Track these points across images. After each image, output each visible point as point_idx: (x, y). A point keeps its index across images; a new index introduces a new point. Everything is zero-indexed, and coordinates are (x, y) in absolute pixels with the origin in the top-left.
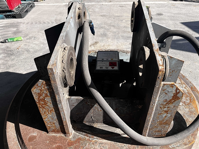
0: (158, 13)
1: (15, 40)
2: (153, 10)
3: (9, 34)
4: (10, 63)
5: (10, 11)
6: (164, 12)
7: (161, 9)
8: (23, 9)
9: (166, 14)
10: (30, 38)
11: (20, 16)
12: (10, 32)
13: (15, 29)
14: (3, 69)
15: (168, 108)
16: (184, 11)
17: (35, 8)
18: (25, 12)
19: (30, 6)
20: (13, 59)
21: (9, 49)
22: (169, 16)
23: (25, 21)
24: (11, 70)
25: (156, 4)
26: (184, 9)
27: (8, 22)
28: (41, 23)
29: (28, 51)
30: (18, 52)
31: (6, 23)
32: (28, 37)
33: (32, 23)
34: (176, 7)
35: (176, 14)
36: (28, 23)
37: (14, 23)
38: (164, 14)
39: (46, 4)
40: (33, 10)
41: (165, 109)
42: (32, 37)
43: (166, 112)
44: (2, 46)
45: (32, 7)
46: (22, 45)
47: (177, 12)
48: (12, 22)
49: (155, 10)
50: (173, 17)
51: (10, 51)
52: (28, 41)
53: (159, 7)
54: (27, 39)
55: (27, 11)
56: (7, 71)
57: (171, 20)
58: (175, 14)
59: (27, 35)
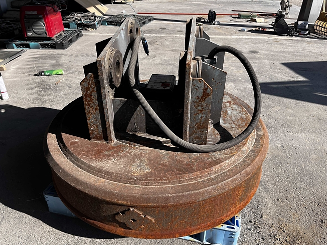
0: (251, 50)
1: (54, 73)
2: (246, 46)
3: (46, 66)
4: (46, 98)
5: (49, 39)
6: (261, 50)
7: (257, 45)
8: (66, 38)
9: (263, 52)
10: (73, 72)
11: (61, 46)
12: (48, 65)
13: (54, 62)
14: (37, 103)
15: (202, 106)
16: (290, 49)
17: (82, 37)
18: (69, 41)
19: (76, 34)
20: (50, 95)
21: (45, 84)
22: (266, 55)
23: (68, 53)
24: (47, 106)
25: (252, 39)
26: (292, 46)
27: (44, 53)
28: (89, 56)
29: (69, 86)
30: (56, 86)
31: (42, 53)
32: (71, 71)
33: (77, 55)
34: (280, 44)
35: (277, 52)
36: (71, 55)
37: (53, 55)
38: (260, 51)
39: (97, 34)
40: (80, 40)
41: (199, 108)
42: (76, 71)
43: (201, 111)
44: (37, 79)
45: (78, 36)
46: (62, 79)
47: (280, 50)
48: (51, 53)
49: (249, 47)
50: (272, 55)
51: (47, 85)
52: (71, 75)
53: (255, 44)
54: (69, 73)
55: (71, 41)
56: (42, 106)
57: (268, 59)
58: (275, 52)
59: (70, 69)
